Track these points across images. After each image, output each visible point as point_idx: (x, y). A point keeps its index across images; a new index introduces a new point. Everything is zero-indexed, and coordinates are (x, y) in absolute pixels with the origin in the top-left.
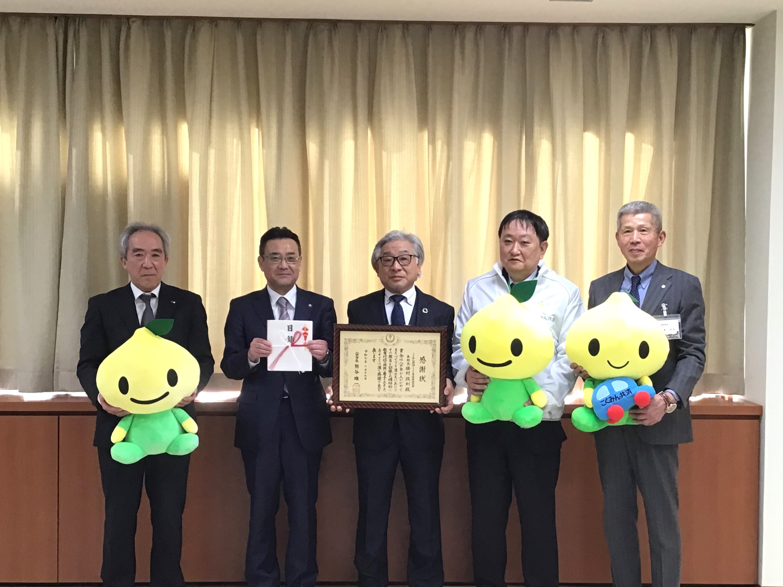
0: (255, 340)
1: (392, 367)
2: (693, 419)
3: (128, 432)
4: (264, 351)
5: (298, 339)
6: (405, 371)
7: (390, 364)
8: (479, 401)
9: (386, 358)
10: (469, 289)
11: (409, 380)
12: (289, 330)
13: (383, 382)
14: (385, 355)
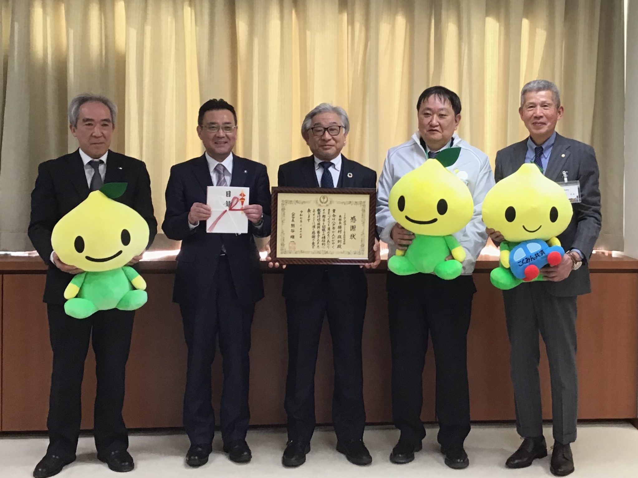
0: (195, 205)
1: (325, 226)
2: (590, 272)
3: (81, 289)
4: (205, 215)
5: (236, 204)
6: (337, 229)
7: (323, 224)
8: (404, 255)
9: (320, 219)
10: (390, 157)
11: (341, 238)
12: (228, 195)
13: (317, 240)
14: (319, 215)
